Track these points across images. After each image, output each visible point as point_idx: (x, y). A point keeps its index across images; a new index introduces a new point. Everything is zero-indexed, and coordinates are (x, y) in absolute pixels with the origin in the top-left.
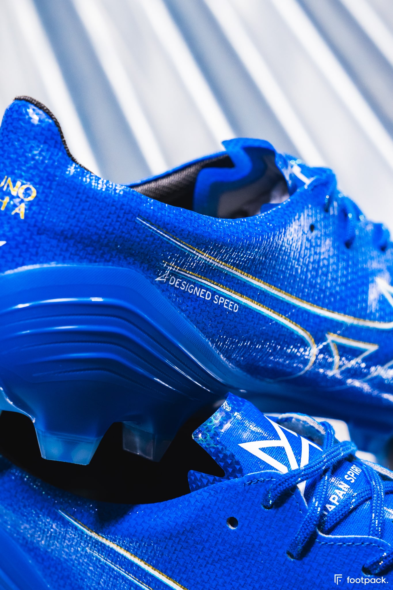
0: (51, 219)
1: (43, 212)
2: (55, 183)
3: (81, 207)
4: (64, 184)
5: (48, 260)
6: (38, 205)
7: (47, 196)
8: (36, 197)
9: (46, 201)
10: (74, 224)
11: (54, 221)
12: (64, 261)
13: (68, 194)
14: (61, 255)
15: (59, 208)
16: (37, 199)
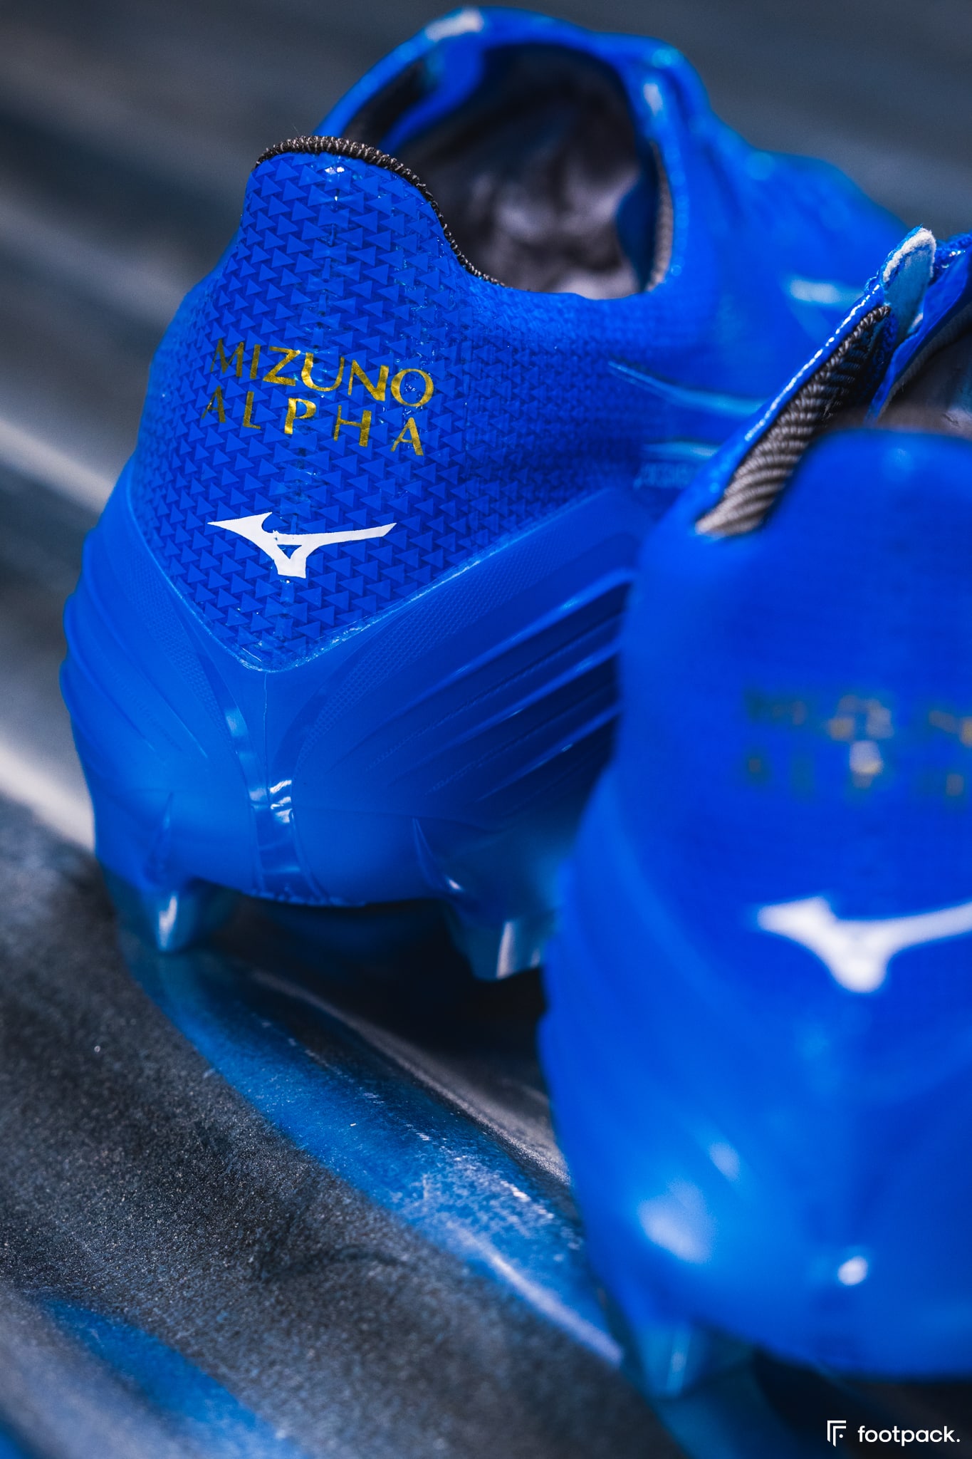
0: (479, 437)
1: (459, 424)
2: (467, 344)
3: (526, 385)
4: (487, 341)
5: (493, 536)
6: (445, 410)
7: (459, 383)
8: (436, 392)
9: (460, 395)
10: (524, 431)
11: (486, 438)
12: (520, 525)
13: (498, 361)
14: (511, 513)
15: (489, 404)
16: (440, 396)
